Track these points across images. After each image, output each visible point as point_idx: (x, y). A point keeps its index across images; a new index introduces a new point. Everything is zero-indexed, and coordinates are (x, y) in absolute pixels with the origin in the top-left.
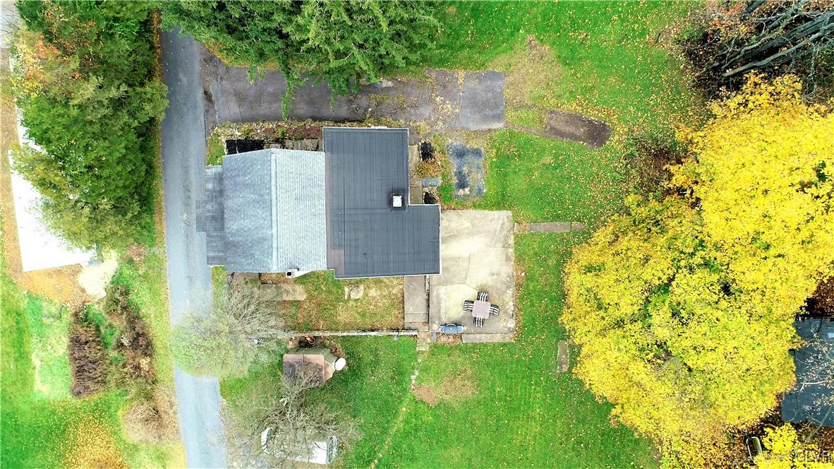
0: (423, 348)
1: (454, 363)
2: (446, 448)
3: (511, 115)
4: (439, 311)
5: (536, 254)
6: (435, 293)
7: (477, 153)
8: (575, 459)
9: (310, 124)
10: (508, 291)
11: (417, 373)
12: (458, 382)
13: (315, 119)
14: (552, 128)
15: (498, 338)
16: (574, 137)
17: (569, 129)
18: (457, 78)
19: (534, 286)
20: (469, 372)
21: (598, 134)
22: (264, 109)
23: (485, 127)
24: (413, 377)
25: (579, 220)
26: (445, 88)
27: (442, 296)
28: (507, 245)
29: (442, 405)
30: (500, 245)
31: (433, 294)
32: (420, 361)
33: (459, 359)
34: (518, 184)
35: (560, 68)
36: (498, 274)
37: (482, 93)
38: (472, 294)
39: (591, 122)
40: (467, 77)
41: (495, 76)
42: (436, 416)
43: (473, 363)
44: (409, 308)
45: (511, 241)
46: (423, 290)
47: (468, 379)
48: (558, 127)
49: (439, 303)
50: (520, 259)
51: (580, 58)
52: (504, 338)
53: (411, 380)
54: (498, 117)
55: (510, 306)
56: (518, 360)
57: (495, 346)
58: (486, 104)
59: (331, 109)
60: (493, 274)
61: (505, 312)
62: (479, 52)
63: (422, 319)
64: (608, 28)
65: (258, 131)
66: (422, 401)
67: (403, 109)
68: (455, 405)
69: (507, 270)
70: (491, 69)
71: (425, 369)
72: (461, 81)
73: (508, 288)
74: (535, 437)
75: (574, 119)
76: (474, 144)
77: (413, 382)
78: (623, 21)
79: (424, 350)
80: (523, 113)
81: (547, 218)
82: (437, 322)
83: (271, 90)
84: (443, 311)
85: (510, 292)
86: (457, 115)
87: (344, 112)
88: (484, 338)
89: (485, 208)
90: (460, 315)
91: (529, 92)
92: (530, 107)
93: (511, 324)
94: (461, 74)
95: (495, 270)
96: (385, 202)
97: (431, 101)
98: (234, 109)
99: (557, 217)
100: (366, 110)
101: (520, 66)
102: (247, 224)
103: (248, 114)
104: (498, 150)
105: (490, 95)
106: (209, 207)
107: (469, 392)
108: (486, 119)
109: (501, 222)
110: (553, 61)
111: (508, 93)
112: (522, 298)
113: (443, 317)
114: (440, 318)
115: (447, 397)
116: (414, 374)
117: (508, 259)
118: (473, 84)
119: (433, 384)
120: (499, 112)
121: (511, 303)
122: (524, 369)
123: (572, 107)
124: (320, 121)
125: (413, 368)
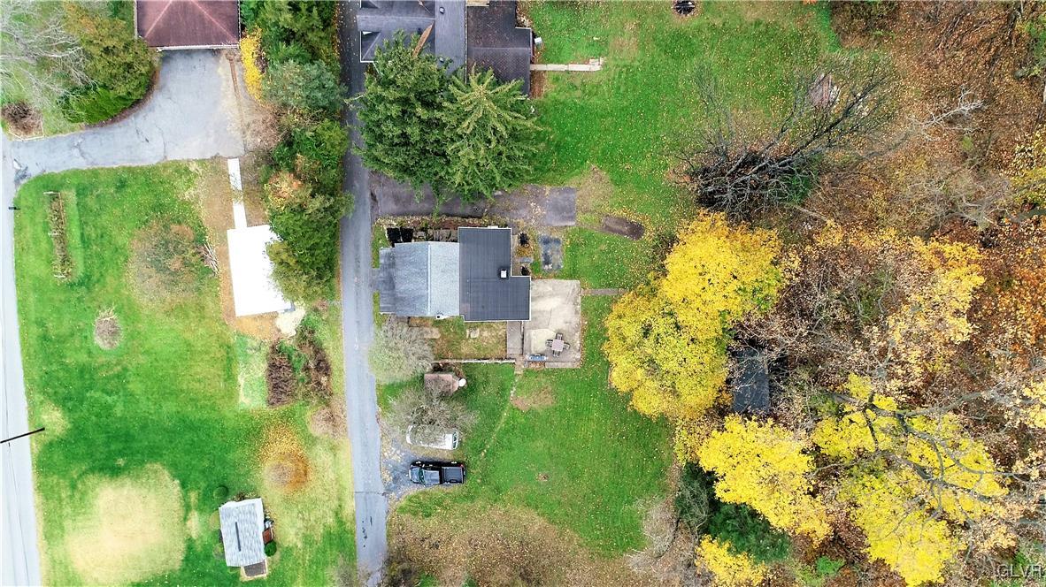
0: (519, 372)
1: (539, 382)
2: (533, 441)
3: (580, 217)
4: (530, 346)
5: (595, 309)
7: (557, 241)
8: (619, 448)
9: (445, 218)
11: (514, 389)
12: (542, 395)
13: (448, 215)
14: (607, 227)
15: (569, 365)
16: (621, 233)
17: (618, 227)
18: (545, 191)
19: (593, 331)
20: (550, 388)
21: (636, 231)
22: (413, 207)
23: (563, 224)
24: (512, 392)
25: (623, 288)
26: (538, 198)
27: (532, 336)
28: (575, 304)
29: (530, 411)
30: (571, 303)
31: (527, 335)
32: (516, 381)
33: (543, 380)
34: (584, 263)
35: (611, 188)
36: (570, 323)
37: (561, 201)
38: (552, 335)
39: (632, 223)
40: (551, 191)
41: (570, 190)
42: (526, 419)
43: (552, 383)
44: (510, 344)
45: (579, 300)
47: (549, 393)
48: (611, 226)
49: (530, 341)
50: (585, 312)
51: (626, 181)
52: (573, 365)
53: (510, 394)
54: (572, 218)
55: (578, 344)
56: (582, 380)
57: (567, 371)
58: (563, 209)
59: (460, 210)
60: (567, 322)
61: (575, 348)
62: (560, 174)
63: (519, 352)
64: (644, 162)
65: (409, 222)
66: (518, 409)
67: (508, 210)
68: (540, 411)
69: (576, 320)
70: (567, 186)
71: (521, 387)
72: (547, 193)
73: (577, 331)
74: (593, 433)
75: (622, 221)
76: (555, 236)
77: (512, 395)
78: (653, 158)
79: (519, 373)
80: (588, 216)
81: (603, 286)
82: (528, 354)
84: (532, 346)
85: (577, 334)
86: (545, 215)
87: (468, 211)
88: (560, 365)
89: (562, 278)
90: (544, 349)
91: (592, 202)
92: (592, 212)
93: (578, 356)
94: (548, 188)
95: (568, 320)
96: (496, 274)
97: (527, 205)
98: (392, 207)
99: (609, 285)
100: (483, 210)
101: (586, 184)
102: (411, 286)
103: (401, 210)
104: (571, 239)
105: (566, 203)
106: (381, 275)
107: (549, 401)
108: (564, 219)
109: (572, 288)
110: (608, 182)
111: (578, 202)
112: (585, 339)
113: (532, 350)
114: (530, 351)
115: (534, 405)
116: (512, 390)
117: (577, 312)
118: (556, 195)
119: (526, 397)
120: (572, 214)
121: (578, 342)
122: (586, 386)
123: (618, 213)
125: (512, 385)
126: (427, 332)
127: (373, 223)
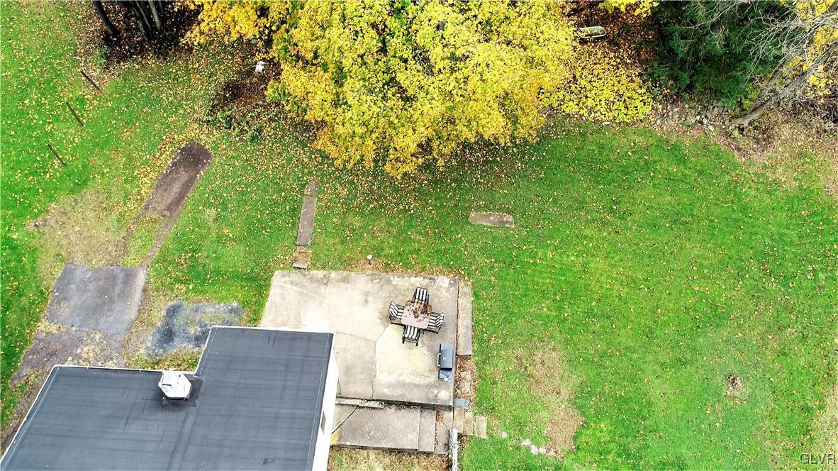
0: (481, 426)
1: (508, 374)
2: (650, 404)
3: (130, 260)
4: (418, 386)
5: (343, 242)
6: (386, 390)
7: (173, 312)
10: (394, 283)
11: (527, 442)
12: (538, 372)
14: (168, 209)
15: (466, 303)
16: (188, 185)
17: (176, 188)
18: (47, 333)
19: (390, 248)
20: (520, 352)
21: (193, 157)
23: (137, 296)
24: (534, 450)
25: (304, 186)
26: (56, 353)
27: (392, 379)
28: (326, 282)
29: (580, 400)
30: (323, 289)
31: (389, 394)
32: (505, 435)
33: (500, 366)
34: (236, 257)
35: (88, 194)
36: (367, 294)
37: (84, 298)
38: (394, 332)
39: (174, 164)
40: (51, 319)
42: (599, 414)
43: (506, 345)
44: (408, 442)
45: (320, 274)
46: (380, 413)
47: (531, 355)
48: (169, 201)
49: (404, 385)
50: (347, 264)
51: (83, 166)
52: (465, 294)
53: (540, 454)
54: (129, 276)
55: (418, 281)
56: (499, 278)
57: (477, 310)
58: (102, 292)
60: (366, 301)
61: (426, 286)
62: (21, 296)
63: (430, 417)
64: (58, 135)
66: (575, 438)
68: (576, 380)
69: (361, 282)
70: (53, 283)
71: (519, 425)
72: (54, 329)
73: (389, 282)
74: (613, 266)
75: (163, 182)
76: (158, 315)
77: (542, 450)
78: (57, 120)
79: (484, 425)
80: (135, 244)
81: (294, 224)
82: (436, 391)
84: (417, 380)
85: (396, 280)
86: (105, 337)
88: (465, 322)
89: (262, 306)
90: (426, 353)
91: (105, 233)
92: (130, 233)
93: (444, 281)
94: (44, 326)
95: (361, 298)
99: (294, 212)
101: (64, 242)
104: (178, 280)
105: (91, 286)
107: (551, 356)
108: (125, 295)
109: (288, 286)
110: (75, 200)
111: (98, 261)
112: (407, 266)
113: (428, 380)
114: (429, 386)
115: (565, 393)
116: (528, 449)
117: (345, 280)
118: (65, 310)
119: (544, 414)
120: (122, 275)
121: (413, 280)
122: (511, 271)
123: (146, 184)
125: (518, 448)
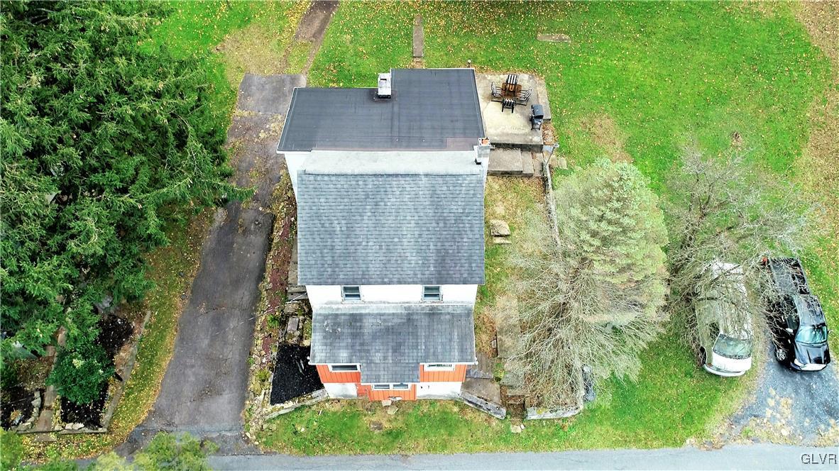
0: (563, 162)
1: (577, 133)
2: (678, 150)
3: (293, 69)
4: (518, 135)
5: (447, 55)
6: (496, 138)
9: (267, 283)
10: (489, 78)
12: (599, 131)
13: (261, 278)
14: (314, 37)
15: (542, 90)
16: (325, 21)
17: (317, 23)
18: (241, 117)
19: (482, 57)
20: (584, 119)
22: (232, 354)
25: (412, 20)
26: (249, 128)
27: (499, 131)
29: (629, 149)
31: (498, 140)
33: (571, 128)
35: (251, 28)
37: (263, 94)
38: (495, 106)
39: (312, 8)
40: (243, 108)
41: (247, 84)
42: (644, 156)
43: (574, 115)
44: (515, 167)
47: (592, 121)
48: (313, 32)
49: (508, 135)
51: (245, 9)
52: (541, 84)
54: (295, 79)
56: (564, 74)
57: (551, 94)
59: (253, 258)
62: (217, 94)
63: (527, 155)
65: (263, 357)
67: (267, 171)
68: (625, 135)
70: (238, 86)
72: (246, 114)
73: (485, 78)
74: (645, 67)
75: (307, 19)
80: (293, 60)
81: (409, 44)
82: (530, 138)
83: (206, 342)
84: (516, 132)
85: (489, 77)
87: (258, 240)
90: (520, 116)
91: (270, 53)
92: (288, 53)
93: (525, 76)
94: (238, 112)
96: (384, 104)
97: (263, 143)
98: (223, 403)
99: (408, 36)
100: (261, 213)
101: (241, 59)
103: (234, 379)
105: (267, 87)
107: (606, 122)
110: (243, 32)
111: (269, 71)
112: (496, 68)
113: (524, 132)
115: (618, 144)
118: (251, 102)
120: (288, 79)
121: (502, 76)
122: (572, 70)
123: (294, 22)
124: (265, 271)
126: (507, 318)
127: (254, 451)
